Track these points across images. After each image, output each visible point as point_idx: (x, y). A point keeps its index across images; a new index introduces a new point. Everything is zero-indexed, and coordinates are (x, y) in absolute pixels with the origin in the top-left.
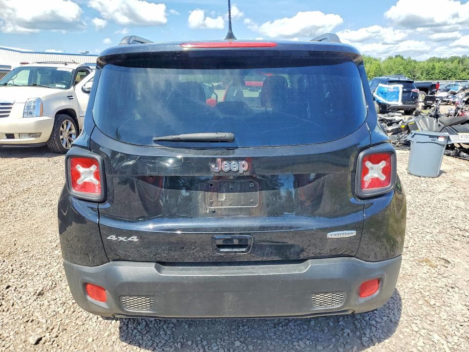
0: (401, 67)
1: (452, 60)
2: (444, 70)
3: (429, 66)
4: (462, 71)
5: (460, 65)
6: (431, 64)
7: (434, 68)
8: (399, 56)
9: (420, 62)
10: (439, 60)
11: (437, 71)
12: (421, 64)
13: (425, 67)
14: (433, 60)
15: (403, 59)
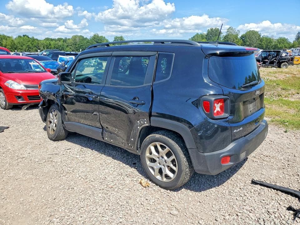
0: (29, 43)
1: (59, 40)
2: (57, 46)
3: (47, 43)
4: (67, 47)
5: (65, 43)
6: (48, 42)
7: (50, 45)
8: (26, 35)
9: (41, 40)
10: (52, 40)
11: (53, 46)
12: (42, 42)
13: (45, 43)
14: (47, 39)
15: (29, 38)
